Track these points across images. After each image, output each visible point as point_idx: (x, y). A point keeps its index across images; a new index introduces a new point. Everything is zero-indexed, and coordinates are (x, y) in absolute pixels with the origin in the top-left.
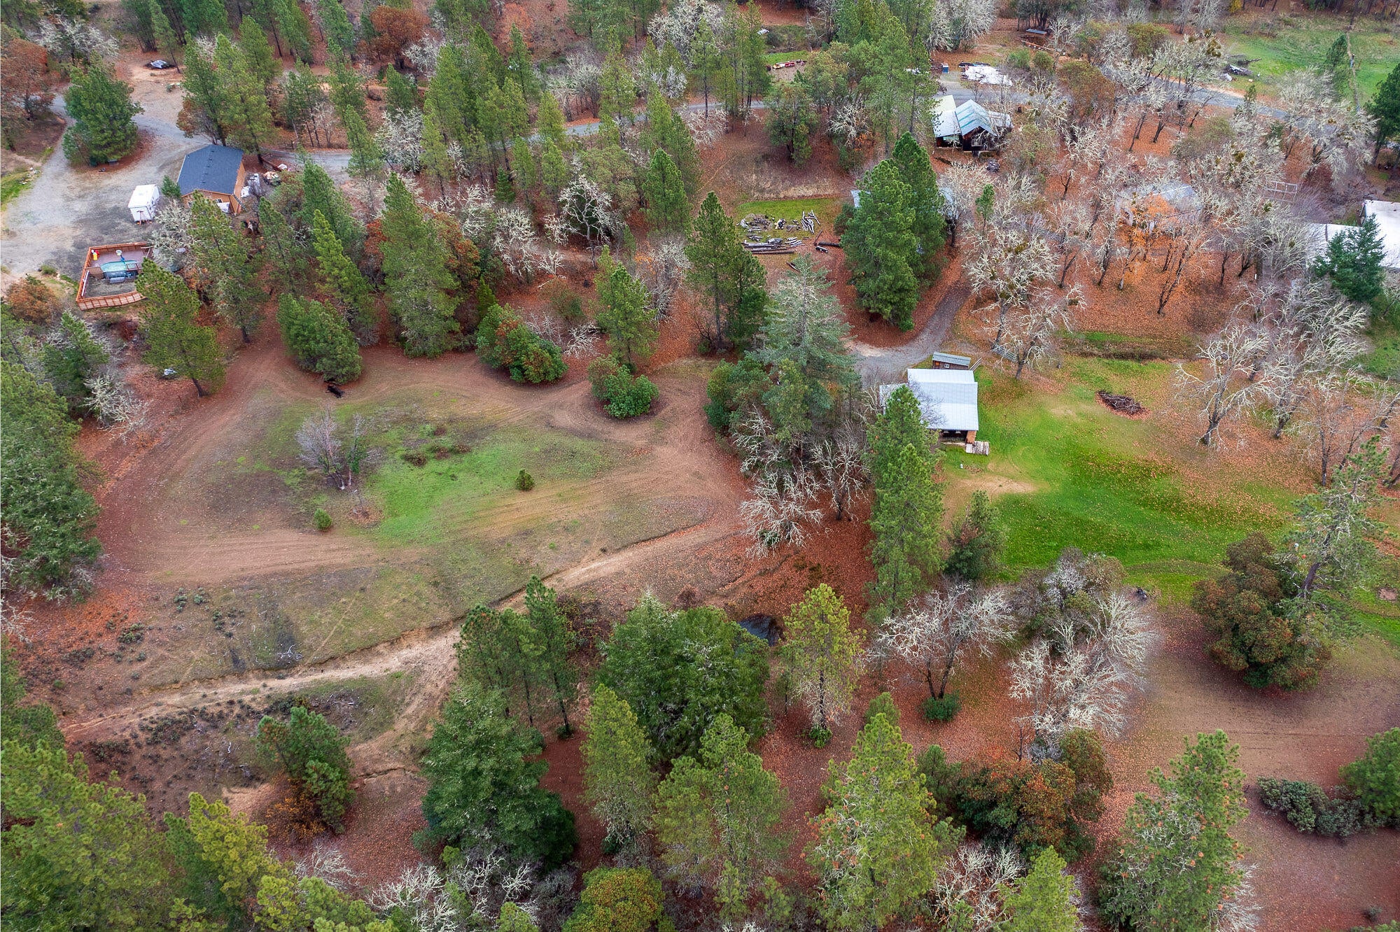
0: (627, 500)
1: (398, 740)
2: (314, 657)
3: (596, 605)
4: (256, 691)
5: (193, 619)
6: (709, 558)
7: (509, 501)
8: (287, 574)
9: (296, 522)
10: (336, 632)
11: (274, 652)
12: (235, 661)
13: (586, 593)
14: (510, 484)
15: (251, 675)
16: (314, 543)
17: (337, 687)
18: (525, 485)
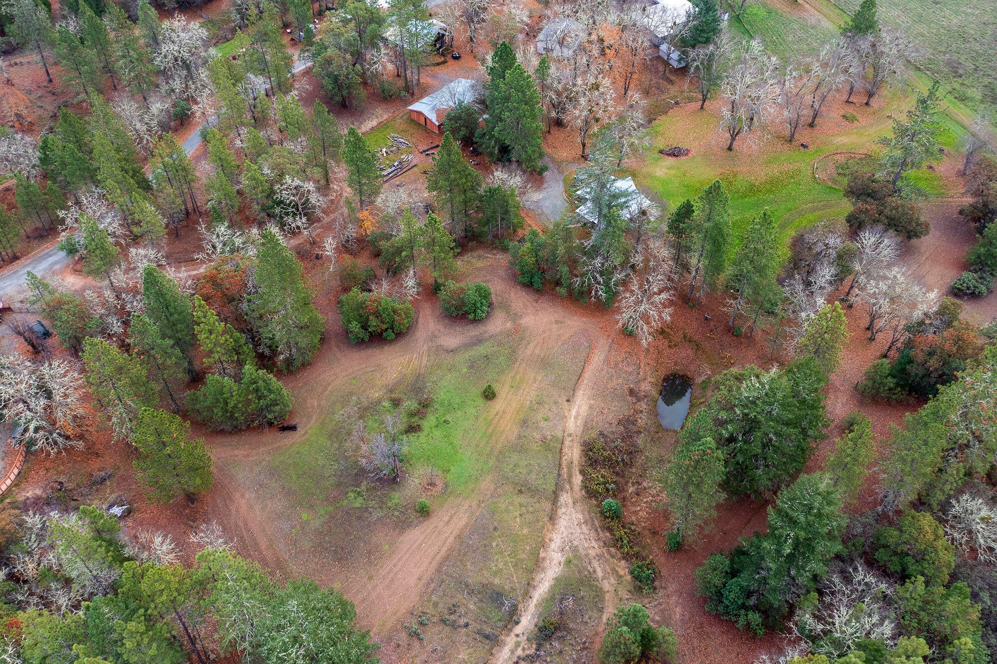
0: (544, 363)
1: (617, 595)
2: (520, 592)
3: (602, 434)
4: (518, 645)
5: (434, 636)
6: (616, 365)
7: (493, 412)
8: (446, 558)
9: (403, 525)
10: (513, 567)
11: (500, 611)
12: (487, 637)
13: (590, 431)
14: (480, 401)
15: (503, 638)
16: (433, 526)
17: (552, 598)
18: (489, 395)
